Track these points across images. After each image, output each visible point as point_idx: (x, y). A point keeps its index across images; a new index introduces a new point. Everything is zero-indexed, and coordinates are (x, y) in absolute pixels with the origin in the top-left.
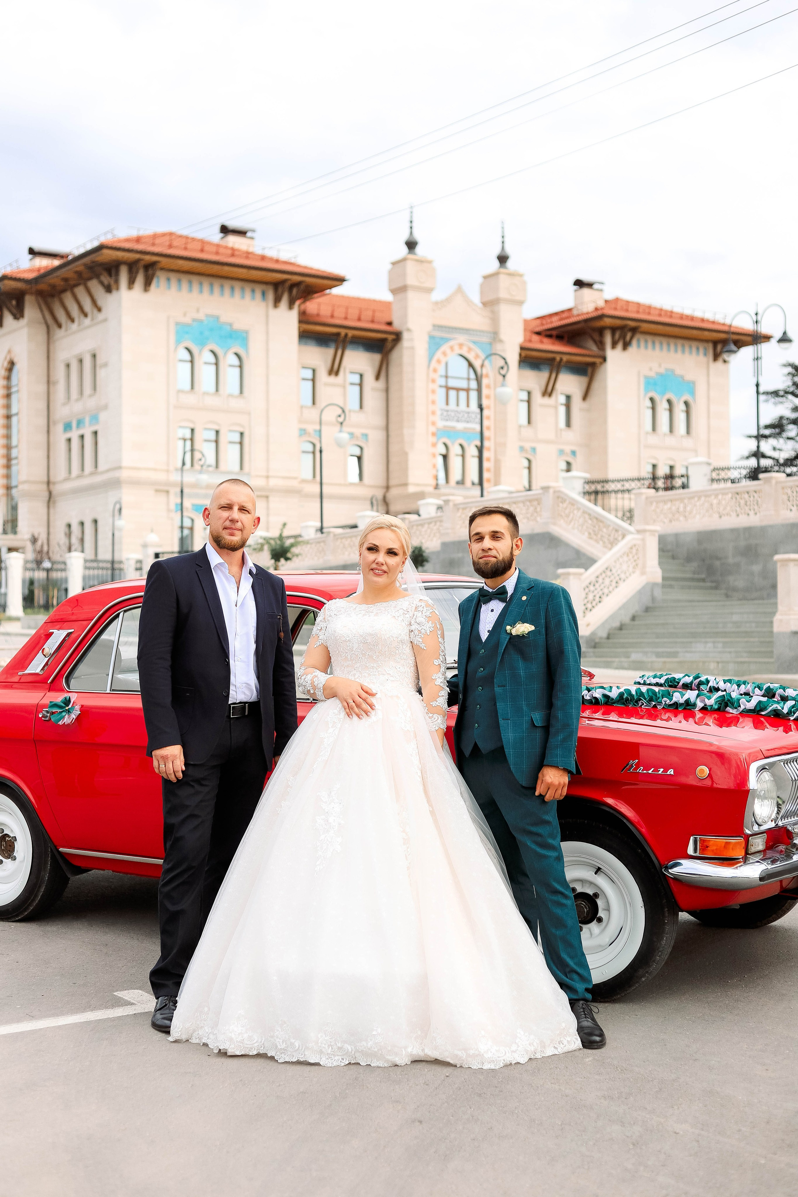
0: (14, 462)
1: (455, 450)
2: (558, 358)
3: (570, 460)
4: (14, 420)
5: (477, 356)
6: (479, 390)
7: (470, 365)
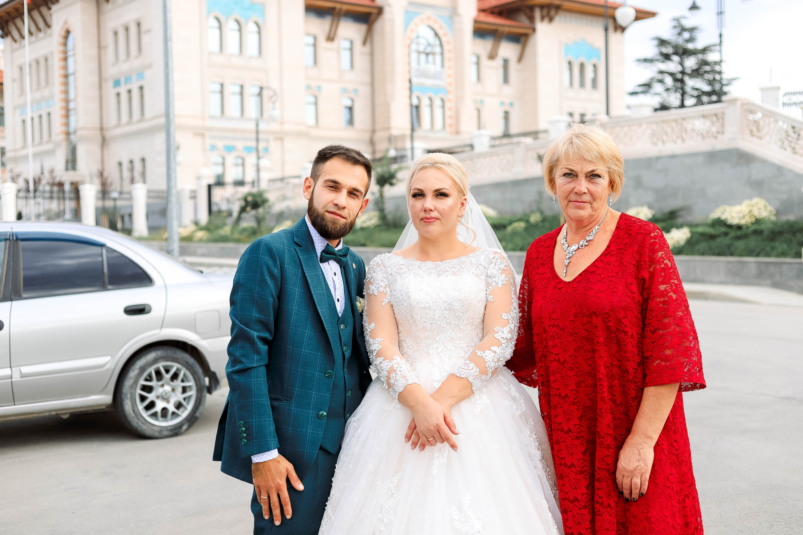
0: (72, 113)
1: (425, 102)
2: (500, 29)
3: (508, 108)
4: (71, 79)
5: (441, 27)
6: (442, 54)
7: (436, 35)
